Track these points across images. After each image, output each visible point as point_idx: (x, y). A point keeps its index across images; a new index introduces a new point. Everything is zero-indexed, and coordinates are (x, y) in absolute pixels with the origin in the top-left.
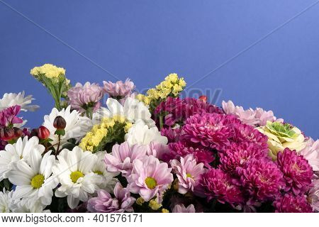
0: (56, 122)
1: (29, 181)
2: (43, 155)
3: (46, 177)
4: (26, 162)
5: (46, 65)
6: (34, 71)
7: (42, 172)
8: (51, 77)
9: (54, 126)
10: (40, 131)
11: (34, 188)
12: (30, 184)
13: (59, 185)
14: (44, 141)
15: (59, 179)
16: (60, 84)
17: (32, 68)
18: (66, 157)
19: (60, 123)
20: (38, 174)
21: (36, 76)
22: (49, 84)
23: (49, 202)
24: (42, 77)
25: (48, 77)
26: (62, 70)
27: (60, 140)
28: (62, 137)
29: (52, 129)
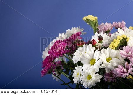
0: (99, 38)
1: (89, 62)
2: (95, 51)
3: (96, 60)
4: (88, 54)
5: (89, 16)
6: (85, 18)
7: (94, 58)
8: (92, 20)
9: (98, 39)
10: (93, 42)
11: (91, 65)
12: (90, 63)
13: (102, 63)
14: (94, 45)
15: (102, 61)
16: (96, 23)
17: (84, 17)
18: (104, 52)
19: (100, 39)
20: (93, 59)
21: (85, 20)
22: (91, 23)
23: (98, 70)
24: (88, 21)
25: (91, 20)
26: (96, 18)
27: (100, 45)
28: (101, 44)
29: (97, 41)
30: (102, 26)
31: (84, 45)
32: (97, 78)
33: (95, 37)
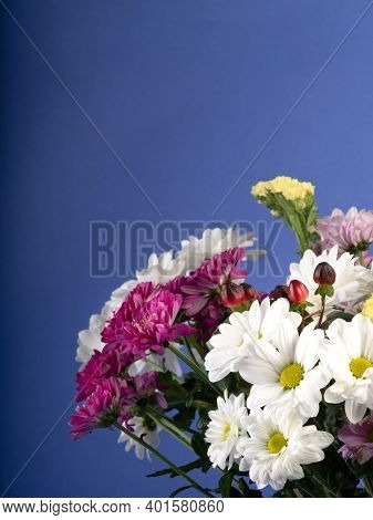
0: (318, 274)
1: (276, 375)
2: (300, 330)
3: (305, 369)
4: (271, 342)
5: (279, 178)
6: (260, 189)
7: (299, 358)
8: (292, 198)
9: (316, 279)
10: (291, 289)
11: (286, 389)
12: (279, 381)
13: (332, 382)
14: (297, 305)
15: (331, 371)
16: (307, 210)
17: (255, 183)
18: (340, 333)
19: (325, 276)
20: (292, 363)
21: (262, 198)
22: (288, 210)
23: (315, 412)
24: (274, 200)
25: (287, 198)
26: (308, 187)
27: (323, 304)
28: (329, 300)
29: (312, 286)
30: (334, 224)
31: (256, 302)
32: (310, 446)
33: (303, 271)
